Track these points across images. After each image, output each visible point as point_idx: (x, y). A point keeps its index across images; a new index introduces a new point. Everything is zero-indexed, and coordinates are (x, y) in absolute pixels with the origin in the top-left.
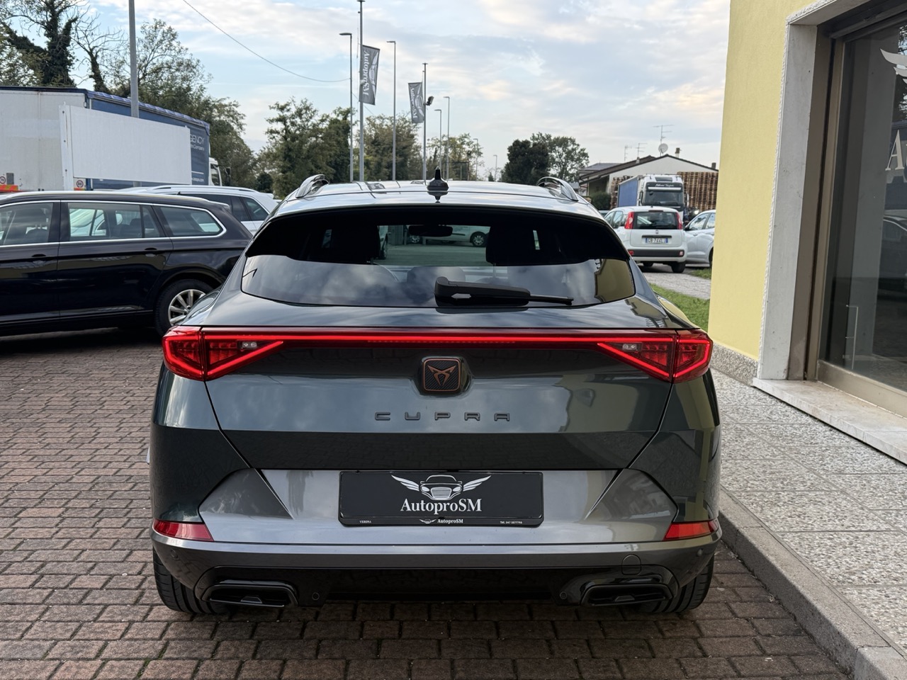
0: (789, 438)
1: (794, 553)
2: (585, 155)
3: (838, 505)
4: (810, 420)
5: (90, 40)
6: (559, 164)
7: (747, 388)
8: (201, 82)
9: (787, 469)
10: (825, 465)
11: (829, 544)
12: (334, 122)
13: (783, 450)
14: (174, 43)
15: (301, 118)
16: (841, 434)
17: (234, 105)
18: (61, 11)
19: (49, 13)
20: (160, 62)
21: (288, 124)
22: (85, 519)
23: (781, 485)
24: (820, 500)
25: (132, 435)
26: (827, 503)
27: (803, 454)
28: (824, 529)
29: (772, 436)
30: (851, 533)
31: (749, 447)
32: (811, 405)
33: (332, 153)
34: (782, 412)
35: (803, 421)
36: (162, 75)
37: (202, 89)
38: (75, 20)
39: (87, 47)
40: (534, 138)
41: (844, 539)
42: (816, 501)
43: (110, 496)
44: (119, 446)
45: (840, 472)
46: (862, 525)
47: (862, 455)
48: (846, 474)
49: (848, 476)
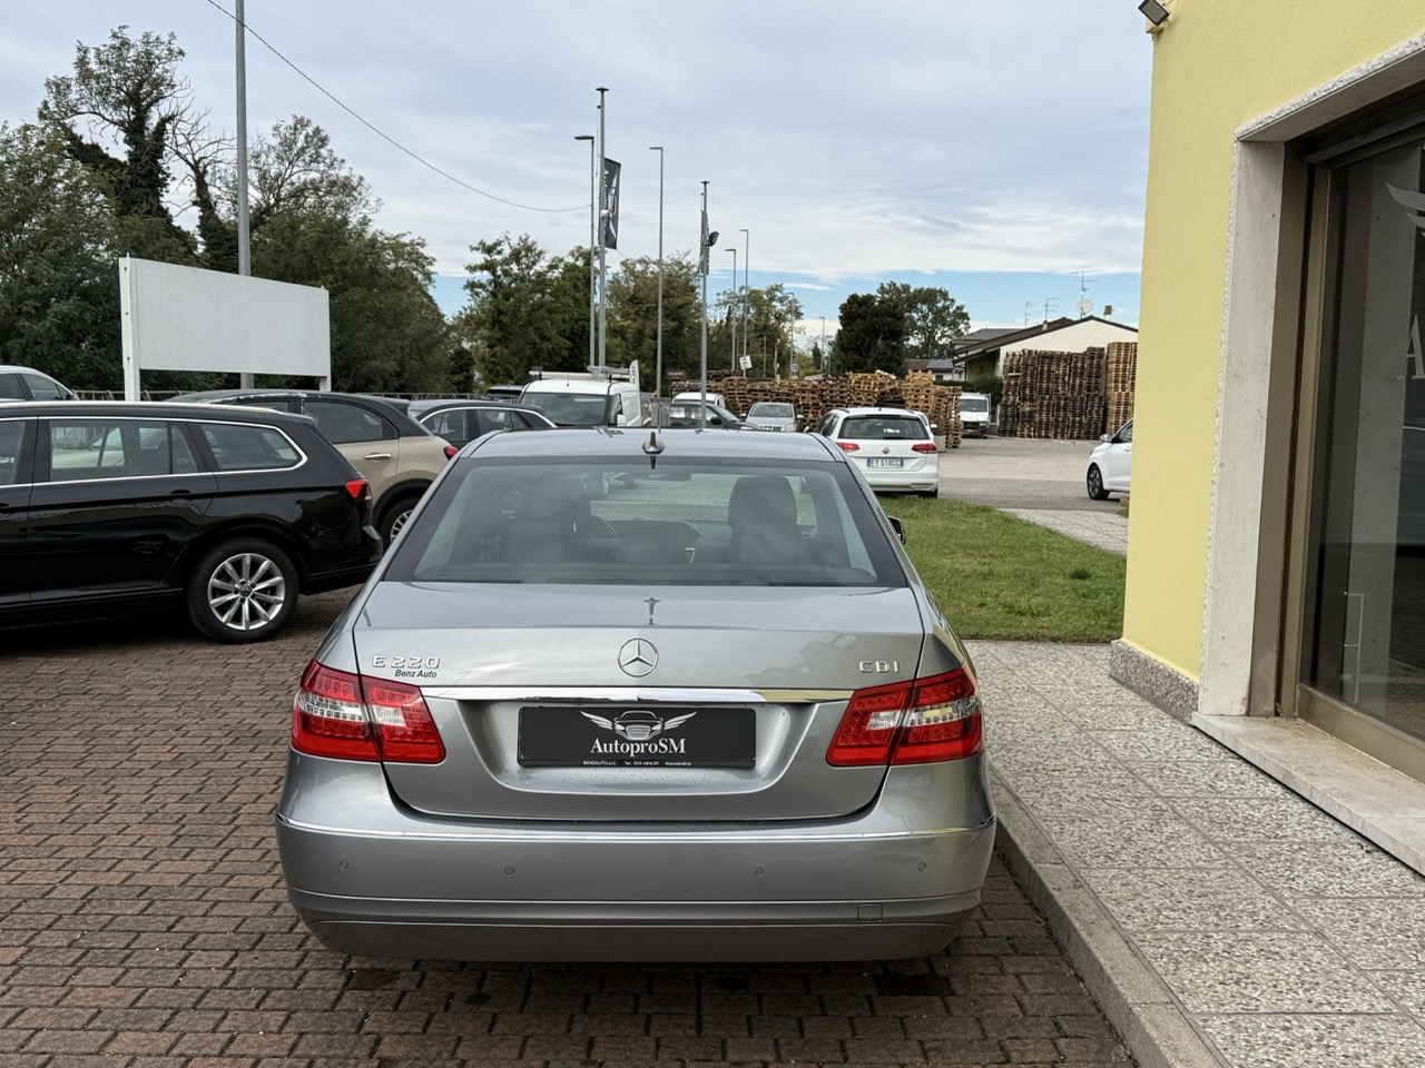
0: (1240, 826)
2: (965, 317)
3: (1307, 960)
4: (1279, 790)
5: (195, 148)
6: (923, 330)
7: (1183, 728)
8: (365, 211)
9: (1228, 888)
10: (1294, 880)
11: (1282, 1039)
12: (570, 268)
13: (1226, 849)
14: (323, 152)
15: (519, 264)
16: (1327, 820)
17: (418, 244)
18: (150, 104)
19: (131, 109)
20: (302, 180)
21: (499, 273)
22: (54, 969)
23: (1215, 920)
24: (1277, 949)
25: (167, 809)
26: (1289, 957)
27: (1260, 858)
28: (1277, 1009)
29: (1212, 822)
30: (1323, 1019)
31: (1170, 843)
33: (566, 317)
34: (1234, 775)
35: (1268, 793)
36: (305, 201)
37: (365, 222)
38: (170, 118)
39: (189, 158)
40: (882, 290)
41: (1309, 1030)
42: (1270, 951)
43: (106, 926)
44: (141, 830)
45: (1319, 894)
46: (1343, 1000)
47: (1359, 859)
48: (1328, 898)
49: (1330, 901)
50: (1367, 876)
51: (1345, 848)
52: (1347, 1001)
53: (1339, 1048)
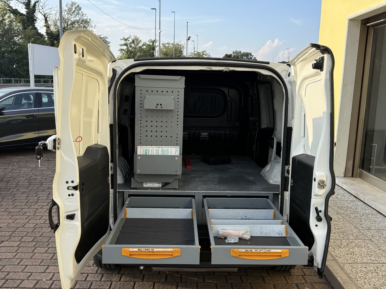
0: (346, 209)
1: (349, 276)
3: (369, 248)
4: (355, 199)
9: (345, 227)
10: (362, 225)
13: (343, 215)
16: (369, 207)
23: (343, 236)
24: (360, 245)
26: (364, 247)
27: (352, 218)
29: (338, 207)
30: (375, 265)
32: (355, 192)
34: (342, 194)
35: (352, 199)
41: (372, 268)
42: (358, 245)
45: (369, 229)
46: (380, 259)
47: (379, 219)
48: (372, 230)
49: (372, 231)
50: (381, 224)
51: (375, 215)
53: (380, 273)
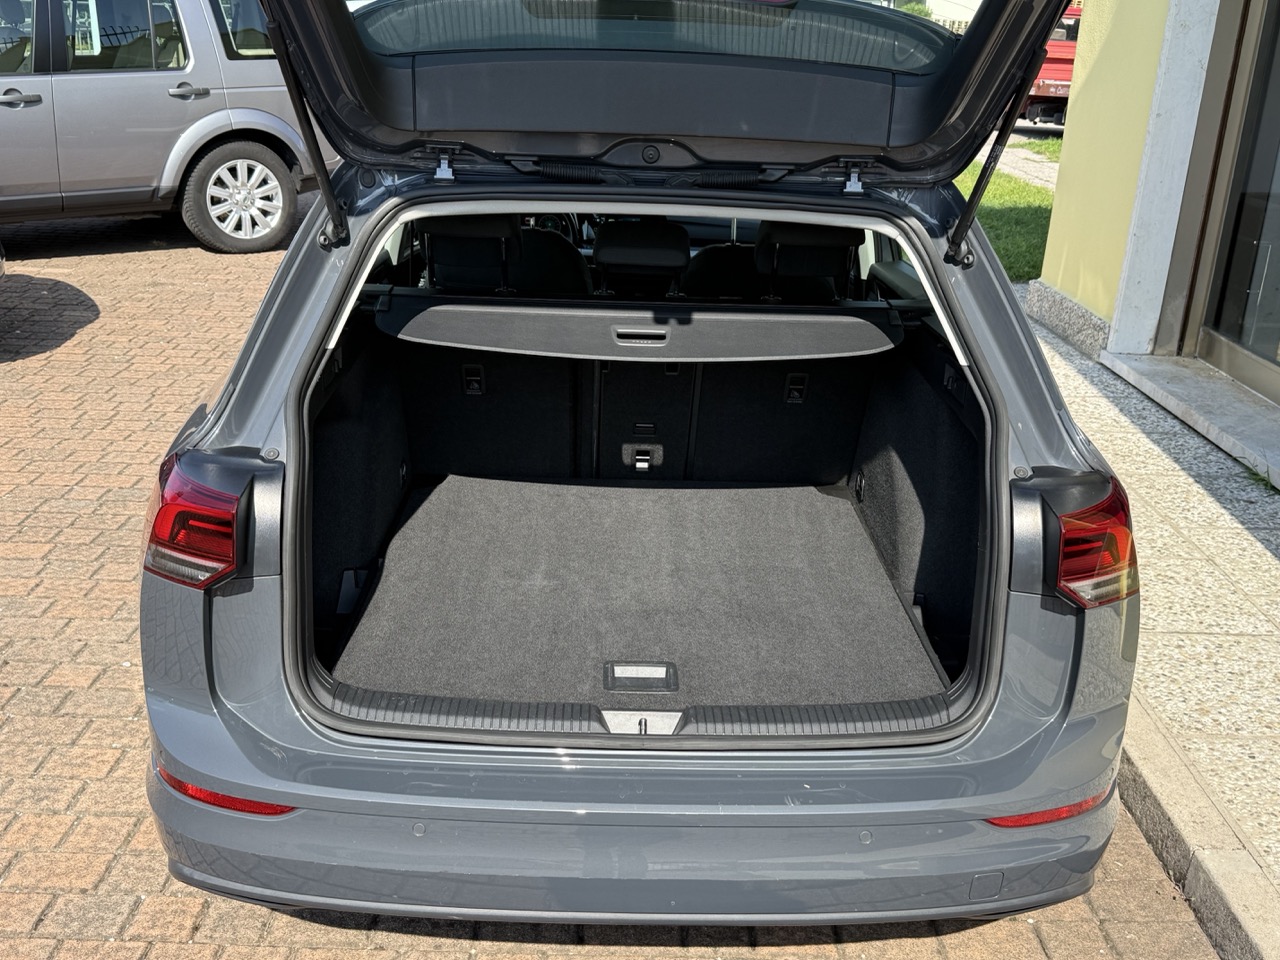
3: (1200, 584)
4: (1178, 427)
7: (1091, 365)
10: (1189, 510)
11: (1176, 657)
16: (1220, 455)
26: (1183, 581)
27: (1158, 489)
28: (1171, 628)
30: (1212, 638)
34: (1136, 411)
41: (1199, 649)
42: (1166, 576)
45: (1211, 525)
46: (1231, 623)
47: (1247, 493)
48: (1219, 528)
49: (1221, 531)
50: (1255, 509)
51: (1236, 482)
52: (1235, 623)
53: (1226, 665)
